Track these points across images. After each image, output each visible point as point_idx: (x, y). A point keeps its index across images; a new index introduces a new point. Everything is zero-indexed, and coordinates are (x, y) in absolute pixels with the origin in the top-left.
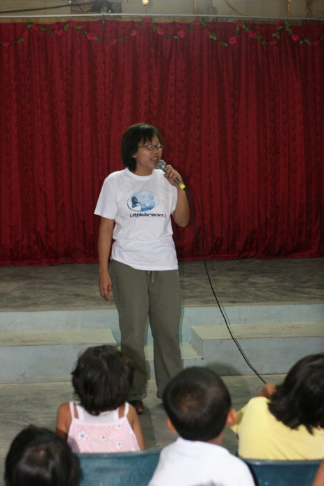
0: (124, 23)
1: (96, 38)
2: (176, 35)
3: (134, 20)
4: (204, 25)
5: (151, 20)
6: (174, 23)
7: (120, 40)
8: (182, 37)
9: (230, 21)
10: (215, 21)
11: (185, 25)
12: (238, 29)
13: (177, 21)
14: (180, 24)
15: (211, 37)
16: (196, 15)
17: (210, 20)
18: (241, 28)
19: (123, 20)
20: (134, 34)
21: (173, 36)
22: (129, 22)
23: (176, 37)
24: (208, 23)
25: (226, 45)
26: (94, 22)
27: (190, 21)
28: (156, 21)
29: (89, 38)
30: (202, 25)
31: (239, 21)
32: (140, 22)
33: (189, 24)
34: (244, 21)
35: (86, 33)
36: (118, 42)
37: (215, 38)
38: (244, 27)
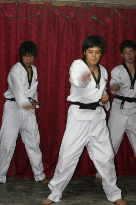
0: (32, 5)
1: (11, 16)
2: (69, 15)
3: (39, 3)
4: (89, 9)
5: (51, 3)
6: (67, 7)
7: (28, 17)
8: (73, 16)
9: (106, 6)
10: (96, 6)
11: (75, 8)
12: (112, 12)
13: (69, 5)
14: (72, 7)
15: (93, 17)
16: (82, 1)
17: (93, 5)
18: (114, 12)
19: (31, 3)
20: (38, 13)
21: (67, 16)
22: (35, 5)
23: (68, 17)
24: (91, 7)
25: (103, 24)
26: (10, 4)
27: (78, 6)
28: (54, 4)
29: (6, 15)
30: (87, 8)
31: (113, 7)
32: (43, 5)
33: (78, 8)
34: (116, 7)
35: (4, 11)
36: (27, 19)
37: (96, 18)
38: (116, 11)
